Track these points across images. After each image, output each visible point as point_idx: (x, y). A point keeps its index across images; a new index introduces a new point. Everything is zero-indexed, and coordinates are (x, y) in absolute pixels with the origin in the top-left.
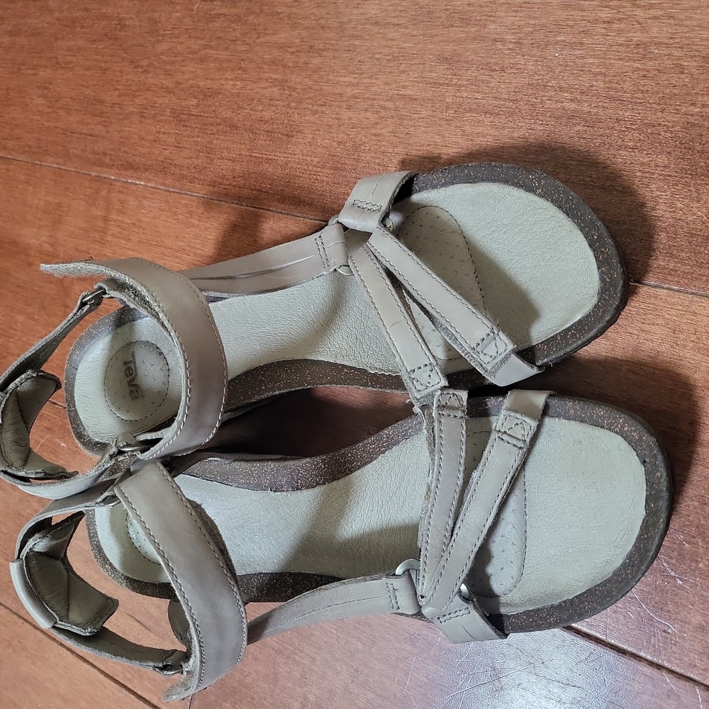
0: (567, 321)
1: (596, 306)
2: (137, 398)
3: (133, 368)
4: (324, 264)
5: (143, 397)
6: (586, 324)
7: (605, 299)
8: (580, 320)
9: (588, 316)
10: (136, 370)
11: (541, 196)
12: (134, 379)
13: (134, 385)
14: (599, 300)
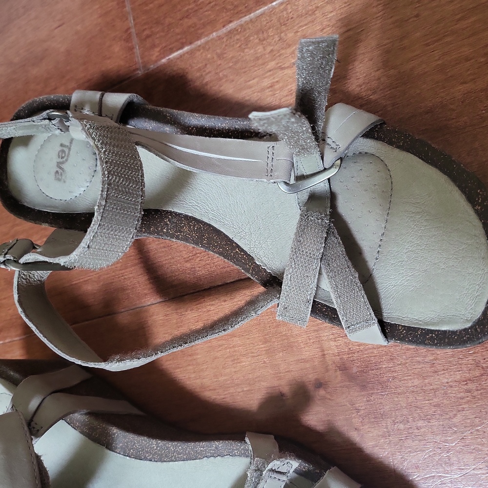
0: (433, 324)
1: (465, 330)
2: (59, 180)
3: (67, 153)
4: (267, 172)
5: (64, 182)
6: (448, 338)
7: (476, 330)
8: (445, 332)
9: (453, 333)
10: (68, 156)
11: (476, 212)
12: (63, 163)
13: (61, 168)
14: (471, 328)
